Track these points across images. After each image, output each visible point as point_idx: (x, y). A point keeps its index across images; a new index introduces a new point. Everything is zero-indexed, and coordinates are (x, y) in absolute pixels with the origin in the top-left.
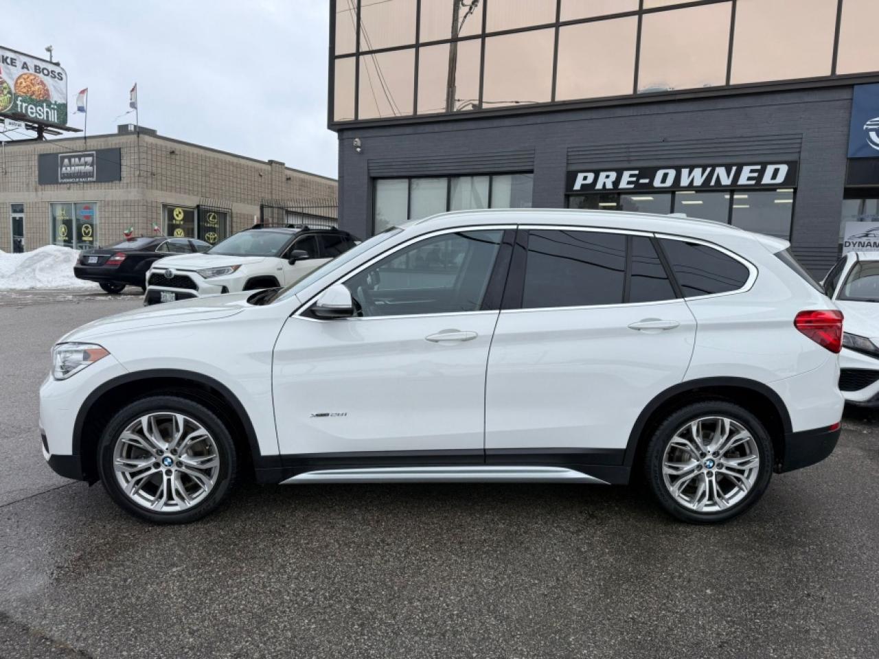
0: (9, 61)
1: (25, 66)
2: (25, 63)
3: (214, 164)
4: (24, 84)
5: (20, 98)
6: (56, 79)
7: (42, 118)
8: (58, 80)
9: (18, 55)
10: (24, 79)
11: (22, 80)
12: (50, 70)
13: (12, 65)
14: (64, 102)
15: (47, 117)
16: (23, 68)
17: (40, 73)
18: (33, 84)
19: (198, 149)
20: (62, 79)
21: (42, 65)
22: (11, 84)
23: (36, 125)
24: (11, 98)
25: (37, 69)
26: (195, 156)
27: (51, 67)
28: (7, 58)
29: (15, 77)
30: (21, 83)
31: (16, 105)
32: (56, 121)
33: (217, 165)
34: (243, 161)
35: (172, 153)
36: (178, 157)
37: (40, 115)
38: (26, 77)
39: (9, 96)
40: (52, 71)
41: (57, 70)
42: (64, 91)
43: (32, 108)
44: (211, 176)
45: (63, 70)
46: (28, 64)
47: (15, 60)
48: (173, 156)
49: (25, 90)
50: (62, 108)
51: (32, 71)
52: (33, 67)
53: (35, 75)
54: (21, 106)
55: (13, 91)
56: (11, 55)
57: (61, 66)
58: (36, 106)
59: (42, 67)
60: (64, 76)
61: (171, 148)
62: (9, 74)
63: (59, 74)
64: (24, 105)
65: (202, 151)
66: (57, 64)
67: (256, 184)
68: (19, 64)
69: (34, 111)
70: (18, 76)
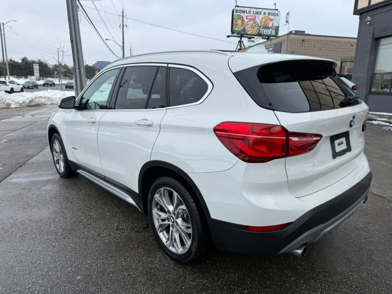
0: (259, 13)
1: (265, 14)
2: (265, 12)
3: (325, 43)
4: (264, 21)
5: (262, 27)
6: (276, 16)
7: (269, 34)
8: (277, 17)
9: (262, 10)
10: (264, 19)
11: (263, 20)
12: (274, 13)
13: (260, 14)
14: (278, 25)
15: (271, 33)
16: (264, 14)
17: (270, 15)
18: (267, 20)
19: (317, 37)
20: (278, 15)
21: (271, 11)
22: (259, 22)
23: (267, 37)
24: (258, 28)
25: (269, 14)
26: (315, 41)
27: (274, 12)
28: (259, 12)
29: (261, 19)
30: (263, 21)
31: (260, 30)
32: (274, 34)
33: (327, 44)
34: (342, 39)
35: (303, 41)
36: (306, 42)
37: (268, 33)
38: (264, 18)
39: (258, 27)
40: (275, 13)
41: (277, 12)
42: (279, 21)
43: (265, 31)
44: (323, 49)
45: (279, 11)
46: (266, 12)
47: (261, 12)
48: (304, 42)
49: (263, 24)
50: (277, 28)
51: (267, 15)
52: (267, 13)
53: (268, 17)
54: (262, 30)
55: (259, 25)
56: (260, 10)
57: (278, 10)
58: (267, 29)
59: (271, 12)
60: (279, 14)
61: (303, 38)
62: (258, 18)
63: (277, 14)
64: (263, 30)
65: (319, 38)
66: (277, 10)
67: (349, 50)
68: (262, 13)
69: (266, 31)
70: (261, 18)
